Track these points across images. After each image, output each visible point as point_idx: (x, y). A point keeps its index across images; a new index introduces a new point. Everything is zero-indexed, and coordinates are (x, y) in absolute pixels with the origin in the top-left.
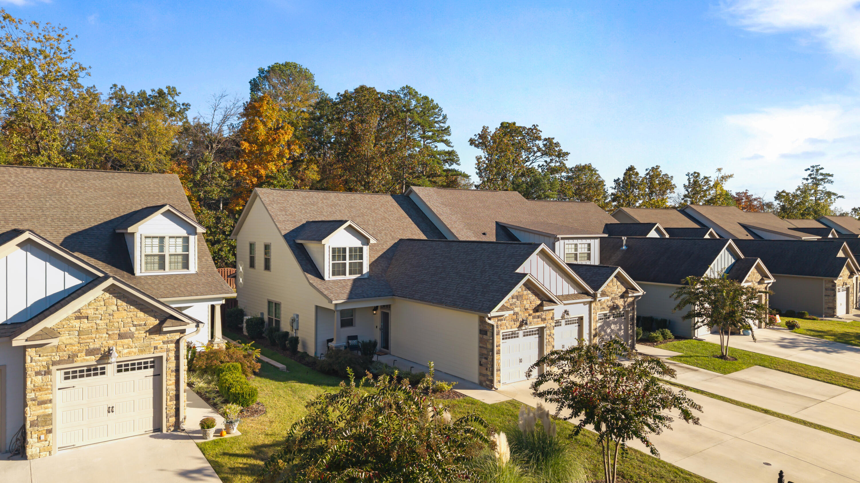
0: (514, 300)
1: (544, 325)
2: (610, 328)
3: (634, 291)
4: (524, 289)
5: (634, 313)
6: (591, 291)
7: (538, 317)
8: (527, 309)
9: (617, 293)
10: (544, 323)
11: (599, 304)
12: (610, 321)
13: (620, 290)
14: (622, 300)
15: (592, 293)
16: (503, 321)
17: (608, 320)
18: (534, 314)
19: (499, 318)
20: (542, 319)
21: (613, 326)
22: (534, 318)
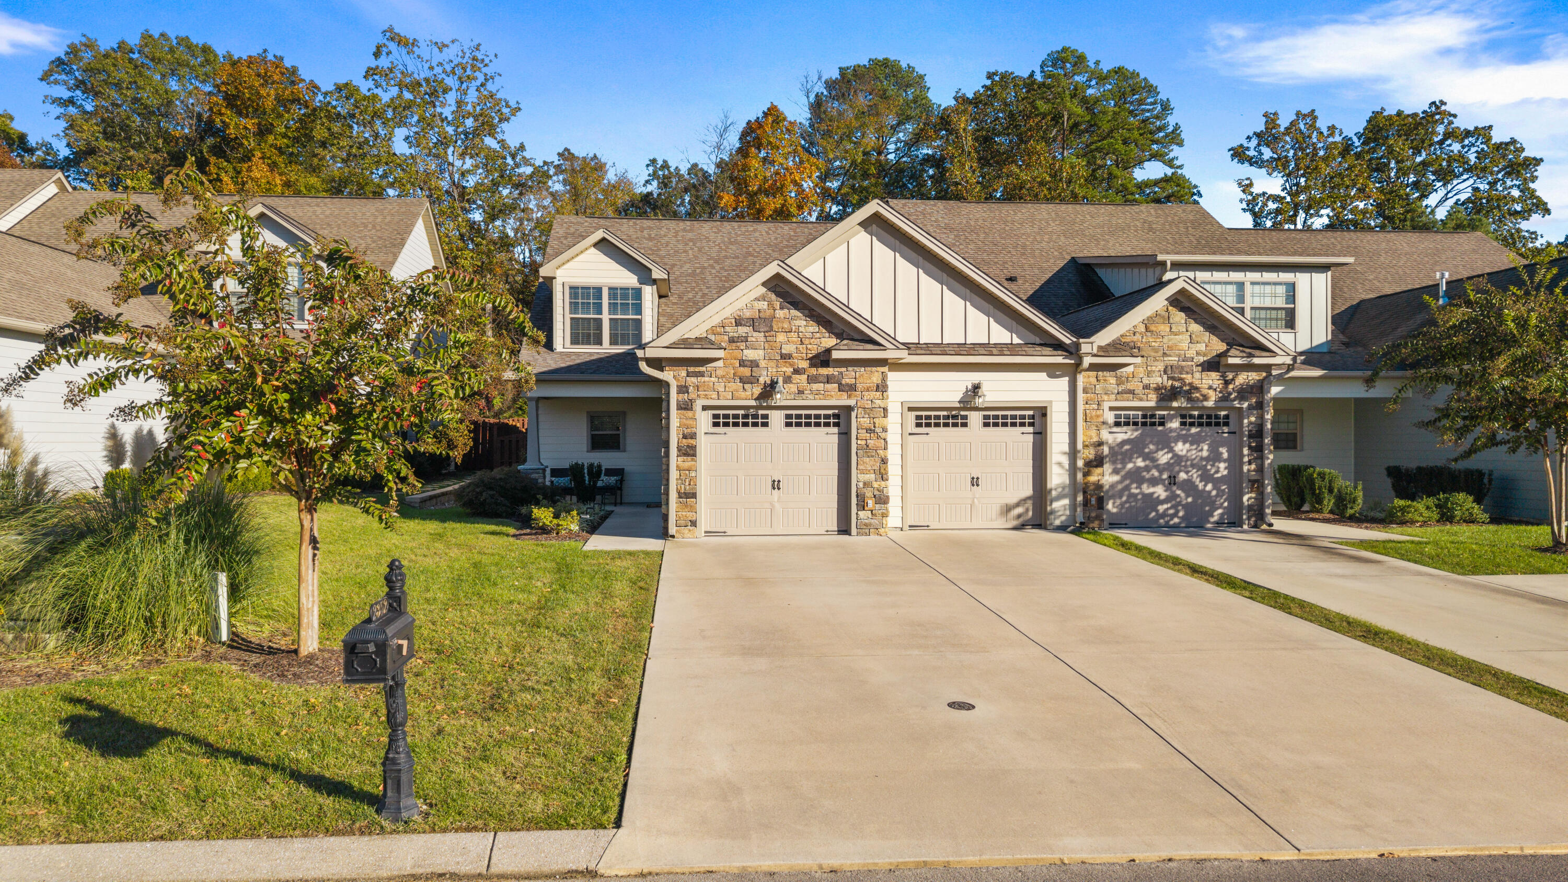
0: (742, 330)
1: (852, 402)
2: (1171, 450)
3: (1257, 352)
4: (777, 305)
5: (1261, 417)
6: (1066, 338)
7: (829, 380)
8: (789, 356)
9: (1191, 353)
10: (849, 397)
11: (1113, 381)
12: (1171, 430)
13: (1202, 347)
14: (1214, 375)
15: (1068, 341)
16: (707, 379)
17: (1160, 428)
18: (813, 371)
19: (691, 369)
20: (840, 384)
21: (1181, 448)
22: (812, 380)
